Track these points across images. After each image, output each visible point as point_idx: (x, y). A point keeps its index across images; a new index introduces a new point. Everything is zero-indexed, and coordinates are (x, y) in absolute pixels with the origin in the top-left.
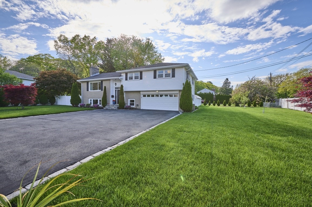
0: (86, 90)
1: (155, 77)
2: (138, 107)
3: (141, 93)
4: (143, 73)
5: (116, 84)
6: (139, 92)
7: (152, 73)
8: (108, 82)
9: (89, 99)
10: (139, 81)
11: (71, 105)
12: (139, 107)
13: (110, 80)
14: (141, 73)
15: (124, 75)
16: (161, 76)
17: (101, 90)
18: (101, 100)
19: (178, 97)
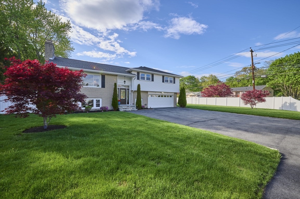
1: (163, 81)
2: (146, 107)
3: (149, 93)
4: (155, 76)
5: (125, 82)
6: (147, 92)
7: (161, 77)
8: (115, 77)
13: (117, 75)
14: (153, 75)
15: (136, 73)
16: (167, 81)
17: (102, 87)
18: (101, 100)
19: (173, 97)
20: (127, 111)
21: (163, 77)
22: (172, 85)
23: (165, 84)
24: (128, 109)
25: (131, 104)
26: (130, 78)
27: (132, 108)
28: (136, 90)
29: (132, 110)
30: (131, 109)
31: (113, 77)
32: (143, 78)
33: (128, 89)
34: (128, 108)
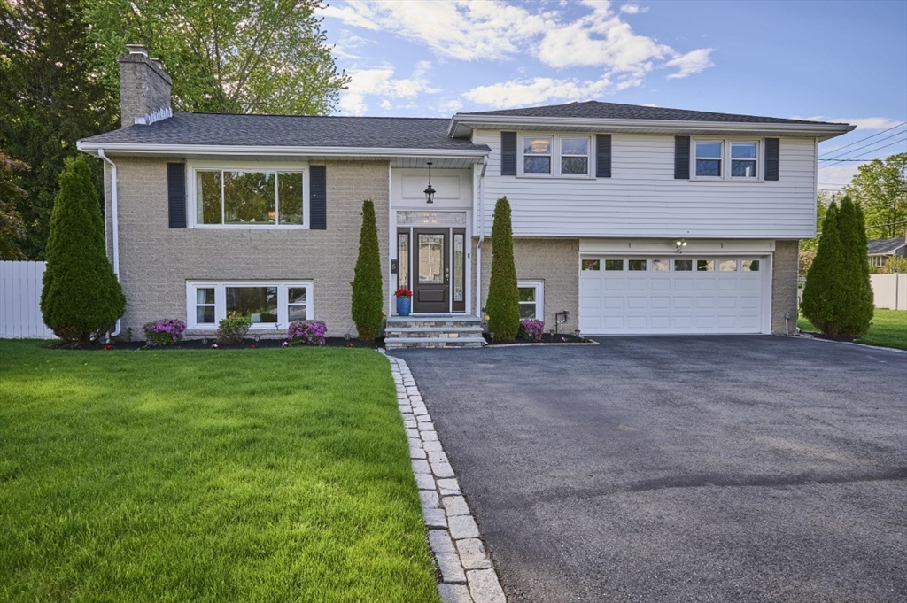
0: (166, 219)
1: (681, 172)
2: (565, 328)
3: (584, 248)
4: (619, 147)
5: (430, 191)
6: (573, 242)
7: (668, 148)
8: (377, 172)
9: (191, 288)
10: (588, 185)
11: (49, 334)
12: (570, 322)
13: (383, 162)
14: (604, 142)
15: (495, 142)
16: (711, 168)
17: (311, 228)
18: (309, 286)
19: (767, 269)
20: (424, 349)
21: (682, 144)
22: (753, 189)
23: (698, 188)
24: (435, 339)
25: (474, 308)
26: (464, 172)
27: (460, 334)
28: (489, 232)
29: (456, 344)
30: (454, 338)
31: (366, 172)
32: (539, 165)
33: (462, 231)
34: (437, 334)
